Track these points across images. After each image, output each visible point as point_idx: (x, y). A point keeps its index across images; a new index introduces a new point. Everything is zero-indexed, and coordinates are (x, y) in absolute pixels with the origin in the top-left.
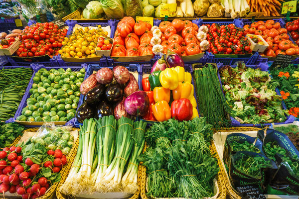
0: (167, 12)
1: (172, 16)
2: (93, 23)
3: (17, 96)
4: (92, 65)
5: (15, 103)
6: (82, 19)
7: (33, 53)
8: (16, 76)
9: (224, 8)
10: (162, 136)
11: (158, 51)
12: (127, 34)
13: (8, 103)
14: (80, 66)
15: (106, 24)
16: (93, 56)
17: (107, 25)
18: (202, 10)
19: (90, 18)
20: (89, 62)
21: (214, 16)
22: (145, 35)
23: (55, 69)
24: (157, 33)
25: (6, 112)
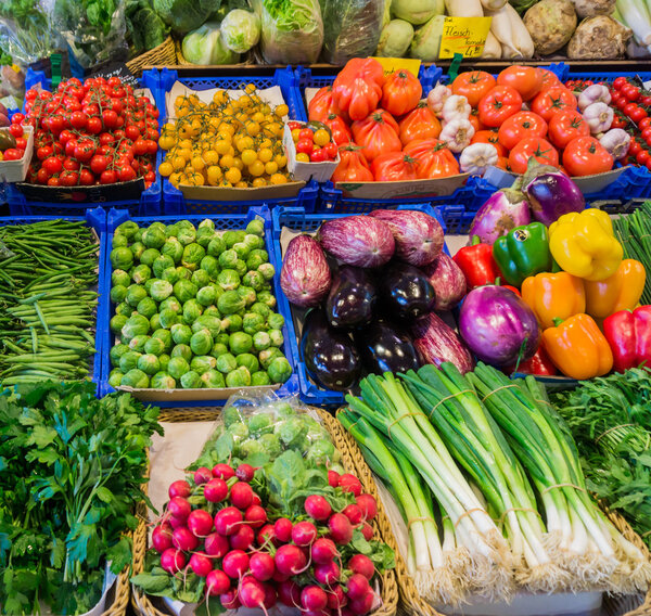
0: (462, 41)
1: (474, 55)
2: (226, 79)
3: (78, 309)
4: (286, 209)
5: (78, 334)
6: (185, 65)
7: (97, 174)
8: (55, 247)
9: (627, 29)
10: (622, 420)
11: (481, 164)
12: (371, 112)
13: (60, 332)
14: (245, 212)
15: (269, 79)
16: (278, 180)
17: (270, 85)
18: (559, 36)
19: (212, 63)
20: (271, 199)
21: (595, 55)
22: (417, 114)
23: (162, 222)
24: (459, 107)
25: (68, 362)
